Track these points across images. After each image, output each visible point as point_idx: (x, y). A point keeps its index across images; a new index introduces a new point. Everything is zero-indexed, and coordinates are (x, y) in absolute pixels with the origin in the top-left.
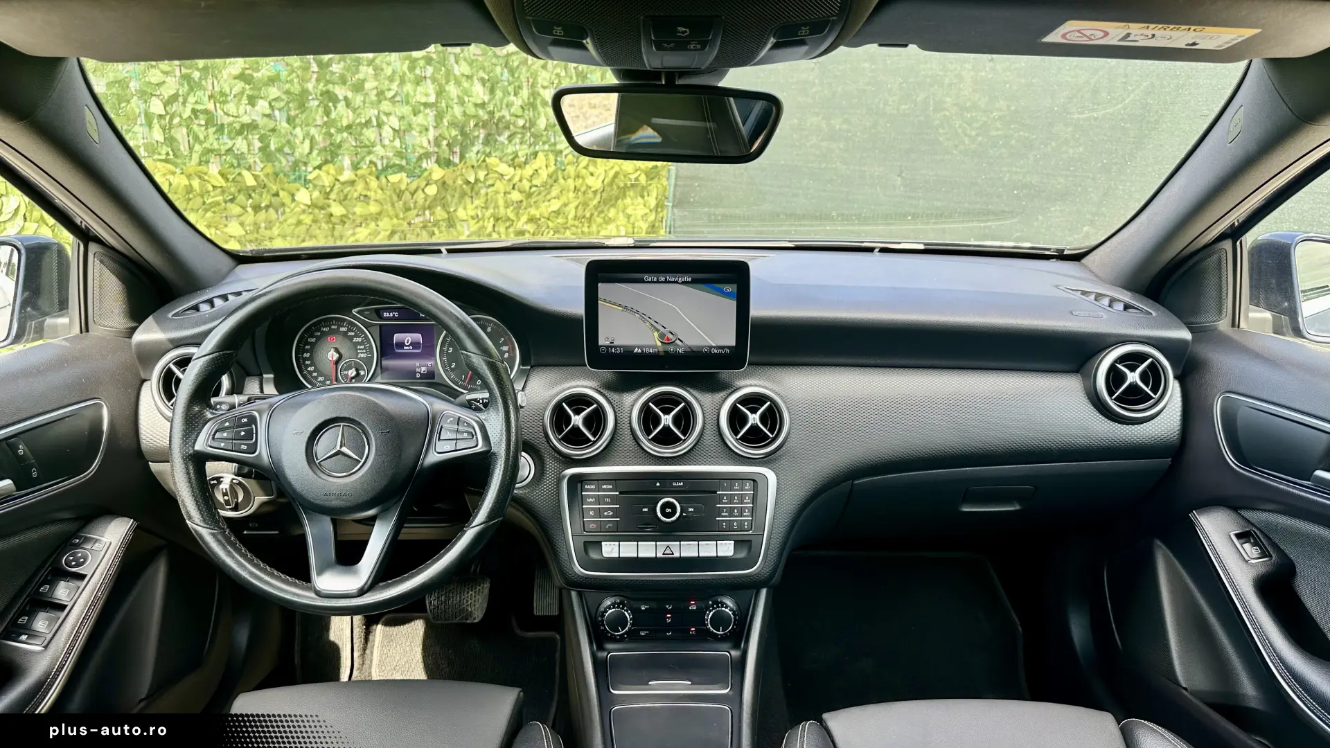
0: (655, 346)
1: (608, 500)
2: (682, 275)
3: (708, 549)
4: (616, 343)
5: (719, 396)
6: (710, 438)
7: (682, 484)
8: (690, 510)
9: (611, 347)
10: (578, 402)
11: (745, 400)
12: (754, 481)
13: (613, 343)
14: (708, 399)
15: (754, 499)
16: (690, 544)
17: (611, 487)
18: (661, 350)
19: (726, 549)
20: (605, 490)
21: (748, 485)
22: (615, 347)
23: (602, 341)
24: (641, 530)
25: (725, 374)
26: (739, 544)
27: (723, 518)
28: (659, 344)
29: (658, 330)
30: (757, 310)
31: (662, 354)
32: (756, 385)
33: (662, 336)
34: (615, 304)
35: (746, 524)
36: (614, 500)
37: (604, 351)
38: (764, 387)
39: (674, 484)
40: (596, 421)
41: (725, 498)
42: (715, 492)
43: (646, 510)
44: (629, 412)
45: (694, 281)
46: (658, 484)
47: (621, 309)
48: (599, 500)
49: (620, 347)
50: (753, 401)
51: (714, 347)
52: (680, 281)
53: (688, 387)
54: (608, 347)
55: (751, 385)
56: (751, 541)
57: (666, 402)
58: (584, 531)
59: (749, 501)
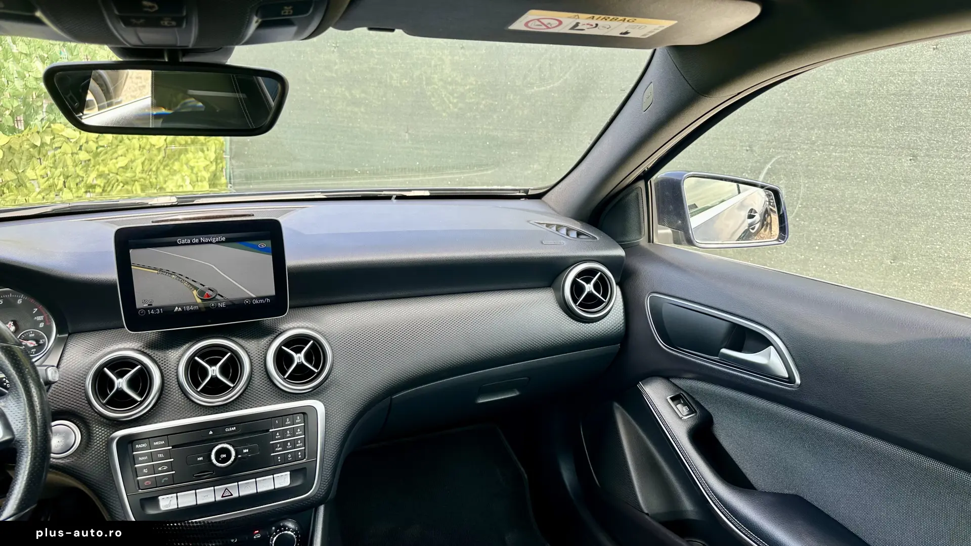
0: (196, 304)
1: (161, 456)
2: (216, 235)
3: (266, 484)
4: (154, 305)
5: (264, 341)
6: (258, 380)
7: (235, 428)
8: (245, 451)
9: (151, 309)
10: (120, 365)
11: (289, 343)
12: (304, 413)
13: (151, 305)
14: (253, 345)
15: (305, 430)
16: (248, 483)
17: (163, 442)
18: (202, 306)
19: (283, 480)
20: (157, 447)
21: (299, 419)
22: (155, 308)
23: (140, 304)
24: (199, 478)
25: (268, 321)
26: (294, 474)
27: (279, 452)
28: (199, 301)
29: (196, 288)
30: (292, 261)
31: (204, 310)
32: (298, 327)
33: (201, 293)
34: (149, 268)
35: (300, 453)
36: (167, 455)
37: (143, 313)
38: (307, 328)
39: (227, 430)
40: (141, 381)
41: (278, 434)
42: (268, 431)
43: (201, 459)
44: (176, 368)
45: (228, 241)
46: (211, 433)
47: (157, 272)
48: (152, 457)
49: (159, 308)
50: (297, 342)
51: (255, 298)
52: (214, 241)
53: (234, 336)
54: (146, 309)
55: (294, 328)
56: (305, 468)
57: (213, 355)
58: (140, 489)
59: (301, 432)
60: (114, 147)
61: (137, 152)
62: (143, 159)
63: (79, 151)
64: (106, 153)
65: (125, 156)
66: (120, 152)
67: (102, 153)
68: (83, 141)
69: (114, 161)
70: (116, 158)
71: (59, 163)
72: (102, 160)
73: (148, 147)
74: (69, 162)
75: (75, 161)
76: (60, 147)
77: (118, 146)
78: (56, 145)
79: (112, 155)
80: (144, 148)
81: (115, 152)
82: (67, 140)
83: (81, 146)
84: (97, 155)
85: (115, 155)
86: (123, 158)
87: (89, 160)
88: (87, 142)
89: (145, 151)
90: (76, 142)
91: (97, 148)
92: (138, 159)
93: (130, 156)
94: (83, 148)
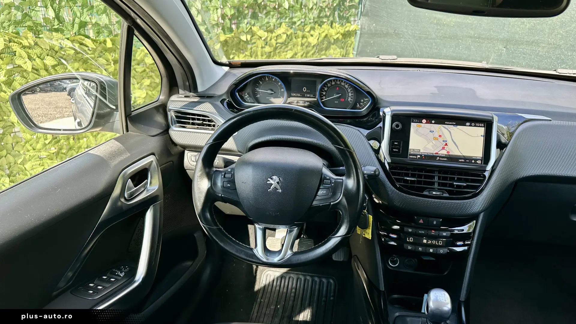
60: (286, 43)
61: (299, 48)
62: (302, 53)
63: (266, 46)
64: (281, 48)
65: (292, 50)
66: (289, 47)
67: (279, 47)
68: (269, 39)
69: (285, 53)
70: (287, 51)
71: (253, 54)
72: (279, 53)
73: (306, 44)
74: (259, 54)
75: (262, 52)
76: (255, 43)
77: (288, 43)
78: (253, 41)
79: (285, 48)
80: (304, 45)
81: (287, 47)
82: (259, 38)
83: (267, 43)
84: (276, 48)
85: (286, 49)
86: (291, 51)
87: (271, 52)
88: (271, 40)
89: (304, 47)
90: (264, 40)
91: (276, 44)
92: (300, 52)
93: (295, 50)
94: (268, 44)
